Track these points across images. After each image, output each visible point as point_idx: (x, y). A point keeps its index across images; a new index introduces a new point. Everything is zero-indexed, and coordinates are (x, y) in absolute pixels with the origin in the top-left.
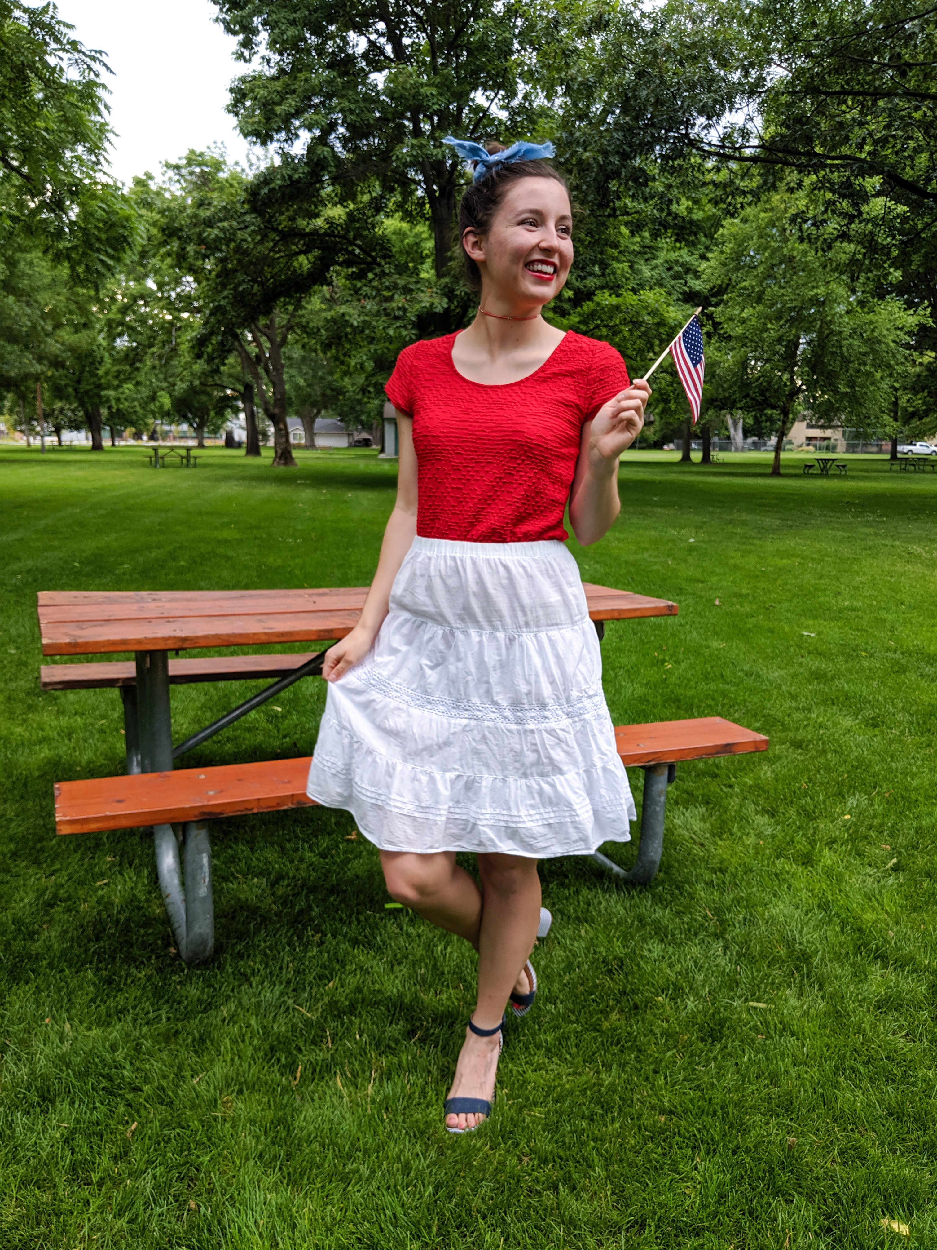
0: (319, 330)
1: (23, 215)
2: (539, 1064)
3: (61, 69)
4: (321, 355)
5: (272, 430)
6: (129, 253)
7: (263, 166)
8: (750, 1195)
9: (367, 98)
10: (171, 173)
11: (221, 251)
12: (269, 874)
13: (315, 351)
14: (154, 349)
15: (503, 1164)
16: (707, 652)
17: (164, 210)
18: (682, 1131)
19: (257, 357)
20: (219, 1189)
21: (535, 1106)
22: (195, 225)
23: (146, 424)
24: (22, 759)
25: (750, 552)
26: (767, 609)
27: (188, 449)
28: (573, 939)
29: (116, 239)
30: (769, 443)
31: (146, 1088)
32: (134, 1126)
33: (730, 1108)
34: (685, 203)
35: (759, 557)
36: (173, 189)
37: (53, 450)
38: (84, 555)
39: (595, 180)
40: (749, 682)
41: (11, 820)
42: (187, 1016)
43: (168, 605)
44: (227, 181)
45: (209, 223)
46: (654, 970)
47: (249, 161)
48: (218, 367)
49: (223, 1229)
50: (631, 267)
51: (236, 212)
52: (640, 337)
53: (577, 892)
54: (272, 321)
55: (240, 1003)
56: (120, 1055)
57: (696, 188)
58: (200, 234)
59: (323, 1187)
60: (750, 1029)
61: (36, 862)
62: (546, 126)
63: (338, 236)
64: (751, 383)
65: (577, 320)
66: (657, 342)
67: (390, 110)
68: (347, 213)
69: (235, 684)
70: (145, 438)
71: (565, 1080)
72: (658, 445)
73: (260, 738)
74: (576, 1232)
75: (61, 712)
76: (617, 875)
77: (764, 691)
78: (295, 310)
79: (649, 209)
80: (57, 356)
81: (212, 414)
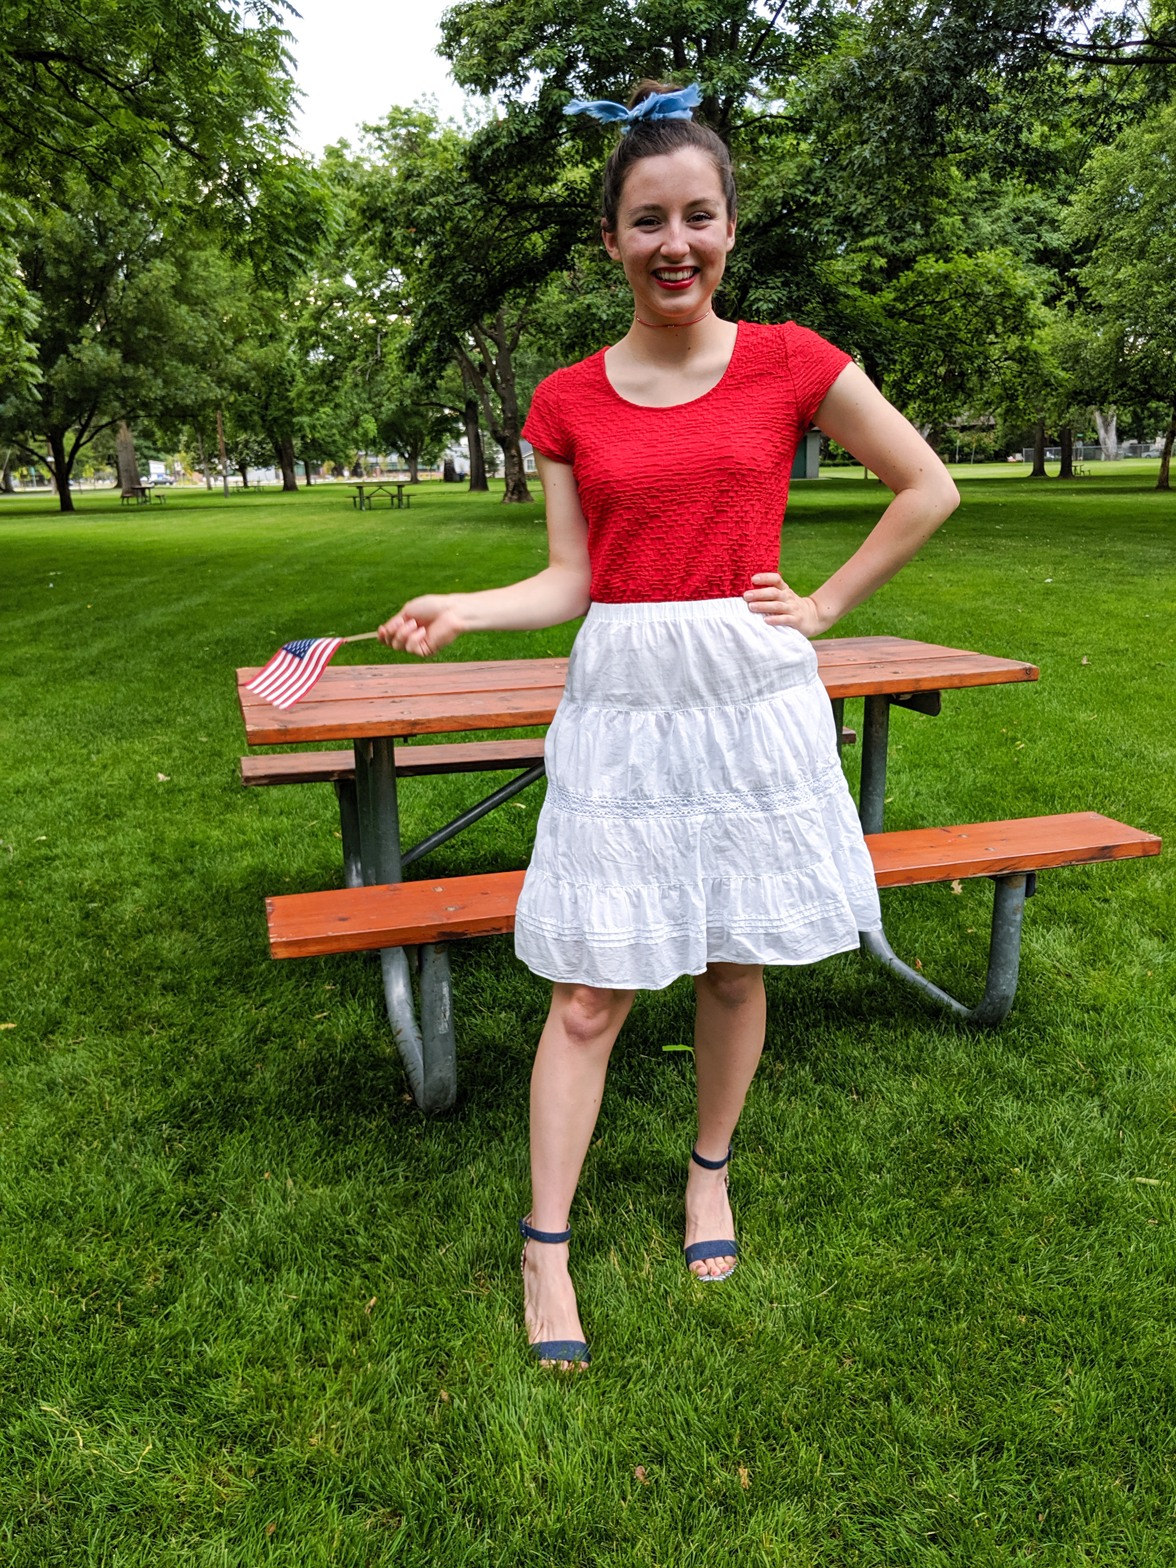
0: (558, 328)
1: (196, 203)
2: (861, 1247)
3: (237, 17)
4: (561, 359)
5: (501, 457)
6: (323, 243)
7: (484, 121)
8: (1141, 1419)
9: (614, 23)
10: (371, 138)
11: (434, 233)
12: (520, 1007)
13: (554, 355)
14: (355, 363)
15: (819, 1365)
16: (1071, 727)
17: (364, 187)
18: (1049, 1334)
19: (482, 365)
20: (474, 1379)
21: (858, 1297)
22: (402, 202)
23: (347, 457)
24: (221, 868)
25: (1129, 593)
26: (1154, 668)
27: (400, 486)
28: (901, 1093)
29: (307, 226)
30: (1153, 447)
31: (384, 1258)
32: (373, 1301)
33: (1113, 1310)
34: (1040, 129)
35: (1141, 599)
36: (373, 158)
37: (238, 493)
38: (281, 620)
39: (917, 107)
40: (1130, 764)
41: (213, 941)
42: (428, 1175)
43: (391, 682)
44: (440, 143)
45: (419, 199)
46: (1008, 1134)
47: (466, 115)
48: (434, 382)
49: (481, 1426)
50: (964, 221)
51: (452, 183)
52: (976, 314)
53: (907, 1034)
54: (499, 319)
55: (490, 1162)
56: (352, 1219)
57: (1054, 107)
58: (409, 214)
59: (597, 1383)
60: (1138, 1211)
61: (244, 990)
62: (851, 40)
63: (582, 206)
64: (1129, 367)
65: (892, 296)
66: (1000, 320)
67: (645, 35)
68: (592, 175)
69: (470, 776)
70: (346, 473)
71: (895, 1267)
72: (1000, 457)
73: (501, 842)
74: (914, 1453)
75: (263, 812)
76: (958, 1014)
77: (1150, 776)
78: (528, 304)
79: (990, 141)
80: (239, 377)
81: (427, 440)
